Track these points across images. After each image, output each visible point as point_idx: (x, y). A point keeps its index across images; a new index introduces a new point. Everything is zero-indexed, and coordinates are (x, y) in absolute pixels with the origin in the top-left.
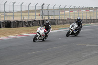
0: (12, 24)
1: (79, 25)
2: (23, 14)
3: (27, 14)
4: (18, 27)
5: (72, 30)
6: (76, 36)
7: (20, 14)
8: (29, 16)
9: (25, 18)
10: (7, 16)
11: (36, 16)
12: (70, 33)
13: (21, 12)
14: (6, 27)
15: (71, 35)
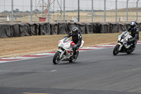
0: (103, 28)
1: (133, 35)
2: (119, 14)
3: (125, 14)
4: (111, 32)
5: (122, 43)
6: (129, 53)
7: (114, 14)
8: (127, 16)
9: (122, 20)
10: (96, 16)
11: (137, 16)
12: (120, 49)
13: (116, 11)
14: (94, 32)
15: (121, 51)
